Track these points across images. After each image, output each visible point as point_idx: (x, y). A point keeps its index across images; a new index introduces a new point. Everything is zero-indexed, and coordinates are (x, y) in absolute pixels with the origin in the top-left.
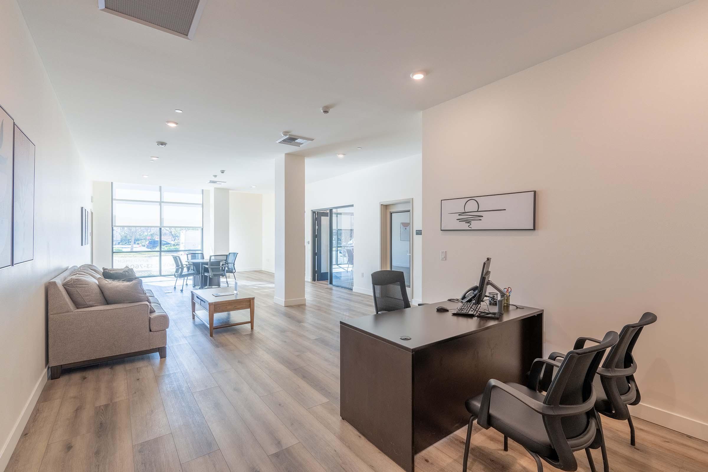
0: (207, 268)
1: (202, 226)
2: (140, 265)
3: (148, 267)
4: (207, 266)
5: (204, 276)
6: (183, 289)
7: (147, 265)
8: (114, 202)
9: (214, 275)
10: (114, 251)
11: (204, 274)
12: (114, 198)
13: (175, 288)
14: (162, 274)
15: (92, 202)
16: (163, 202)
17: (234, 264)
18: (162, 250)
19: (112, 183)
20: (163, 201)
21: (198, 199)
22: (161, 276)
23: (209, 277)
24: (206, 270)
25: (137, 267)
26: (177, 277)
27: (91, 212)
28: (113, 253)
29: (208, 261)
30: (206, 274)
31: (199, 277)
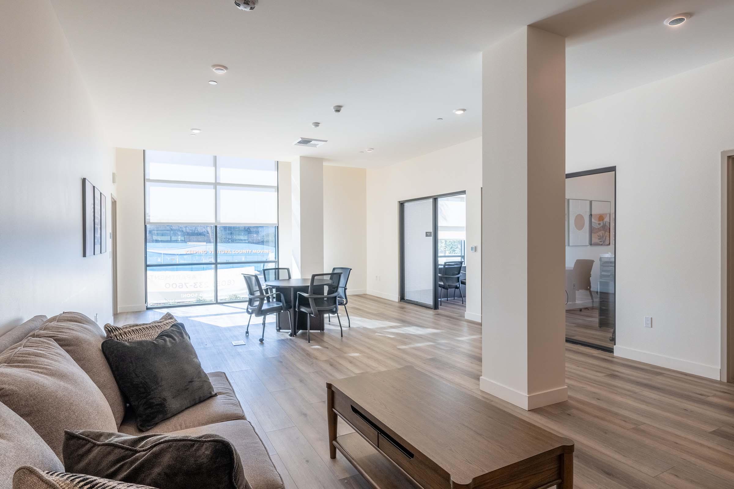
0: (306, 299)
1: (277, 222)
2: (185, 284)
3: (195, 286)
4: (305, 295)
5: (297, 313)
6: (263, 337)
7: (195, 283)
8: (147, 184)
9: (318, 311)
10: (148, 263)
11: (299, 308)
12: (147, 177)
13: (247, 332)
14: (219, 301)
15: (114, 181)
16: (220, 184)
17: (345, 289)
18: (219, 261)
19: (144, 150)
20: (219, 182)
21: (270, 177)
22: (217, 303)
23: (310, 316)
24: (304, 302)
25: (181, 287)
26: (251, 314)
27: (112, 198)
28: (147, 266)
29: (309, 285)
30: (303, 309)
31: (290, 315)
